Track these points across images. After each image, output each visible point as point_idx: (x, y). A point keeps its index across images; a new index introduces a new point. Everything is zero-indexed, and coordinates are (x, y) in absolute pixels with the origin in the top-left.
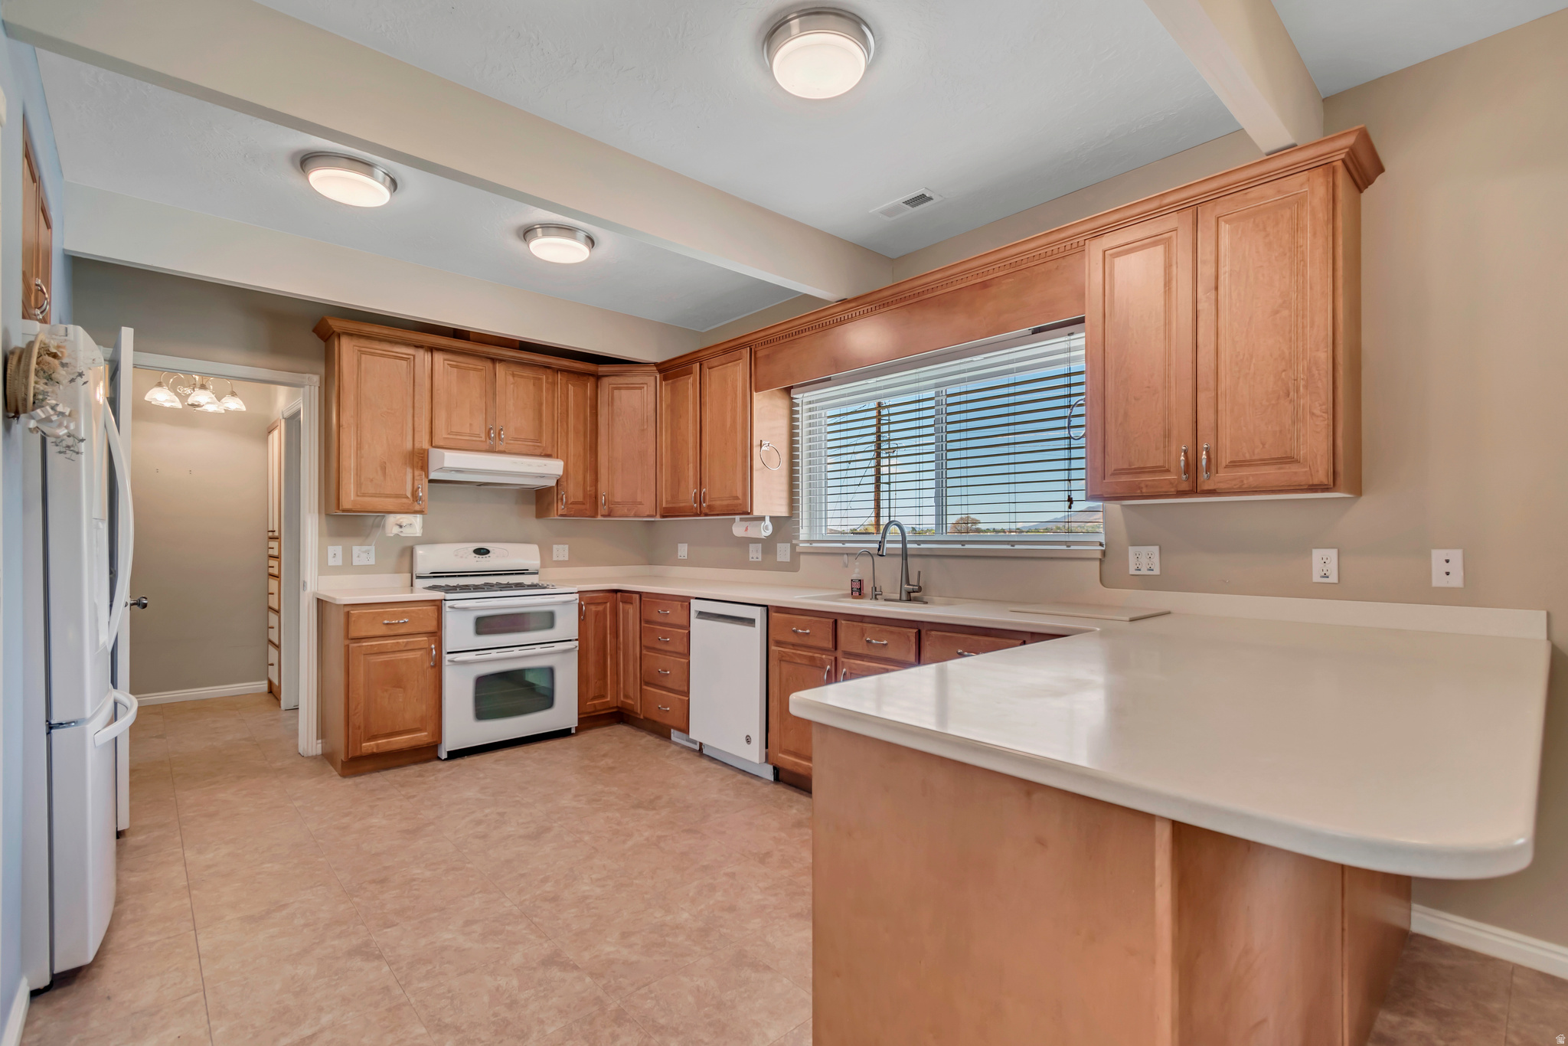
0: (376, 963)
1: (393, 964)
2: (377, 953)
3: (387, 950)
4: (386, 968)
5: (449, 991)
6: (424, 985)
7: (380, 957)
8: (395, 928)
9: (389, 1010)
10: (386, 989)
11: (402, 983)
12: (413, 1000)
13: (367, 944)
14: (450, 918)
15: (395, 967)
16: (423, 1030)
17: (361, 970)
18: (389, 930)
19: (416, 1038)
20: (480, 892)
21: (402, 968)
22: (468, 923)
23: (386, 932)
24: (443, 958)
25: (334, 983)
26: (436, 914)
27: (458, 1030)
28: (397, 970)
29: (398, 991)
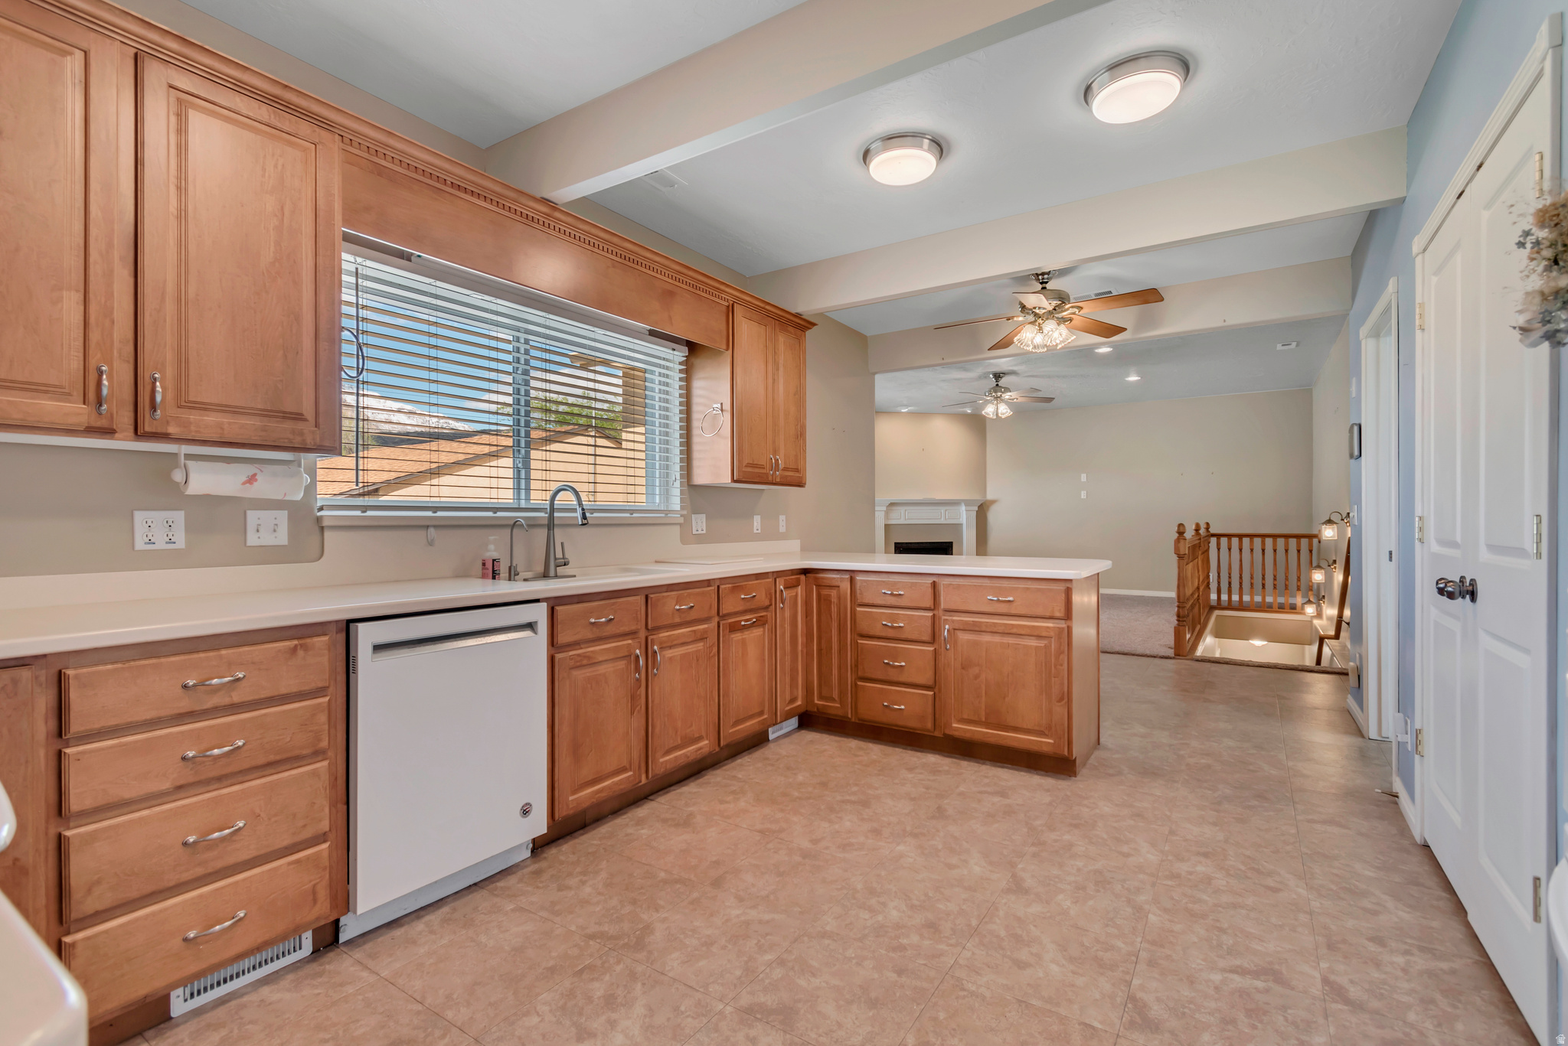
0: (1140, 995)
1: (1126, 981)
2: (1130, 1005)
3: (1119, 1000)
4: (1136, 982)
5: (1107, 925)
6: (1120, 944)
7: (1132, 998)
8: (1087, 1021)
9: (1162, 946)
10: (1152, 963)
11: (1134, 958)
12: (1139, 939)
13: (1132, 1025)
14: (1028, 984)
15: (1128, 978)
16: (1150, 916)
17: (1158, 999)
18: (1096, 1024)
19: (1160, 916)
20: (964, 990)
21: (1123, 971)
22: (1021, 965)
23: (1101, 1023)
24: (1083, 953)
25: (1192, 1006)
26: (1034, 1002)
27: (1129, 901)
28: (1128, 973)
29: (1143, 955)
